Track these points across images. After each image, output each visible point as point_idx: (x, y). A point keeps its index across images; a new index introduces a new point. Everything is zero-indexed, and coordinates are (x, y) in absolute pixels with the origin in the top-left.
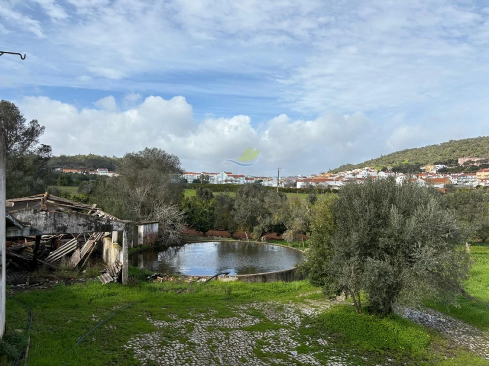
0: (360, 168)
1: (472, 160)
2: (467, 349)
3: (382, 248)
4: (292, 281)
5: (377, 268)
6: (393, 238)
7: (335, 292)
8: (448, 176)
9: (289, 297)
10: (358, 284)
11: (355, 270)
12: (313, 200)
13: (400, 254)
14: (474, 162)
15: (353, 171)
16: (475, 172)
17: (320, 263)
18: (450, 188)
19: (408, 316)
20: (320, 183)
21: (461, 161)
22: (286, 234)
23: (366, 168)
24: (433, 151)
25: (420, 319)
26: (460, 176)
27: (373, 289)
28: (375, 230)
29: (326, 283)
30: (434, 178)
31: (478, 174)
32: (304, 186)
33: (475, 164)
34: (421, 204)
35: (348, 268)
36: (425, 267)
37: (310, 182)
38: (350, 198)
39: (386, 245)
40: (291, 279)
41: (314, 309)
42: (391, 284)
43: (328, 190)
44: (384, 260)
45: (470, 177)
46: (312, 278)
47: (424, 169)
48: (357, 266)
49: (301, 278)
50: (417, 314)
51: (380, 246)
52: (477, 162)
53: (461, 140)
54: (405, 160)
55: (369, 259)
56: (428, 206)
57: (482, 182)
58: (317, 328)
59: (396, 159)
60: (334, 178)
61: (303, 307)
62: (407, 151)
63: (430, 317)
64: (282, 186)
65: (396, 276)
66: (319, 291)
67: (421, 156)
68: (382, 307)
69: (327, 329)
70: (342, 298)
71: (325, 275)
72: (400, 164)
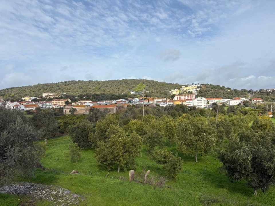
1: (50, 95)
2: (41, 199)
8: (37, 103)
14: (50, 96)
16: (51, 101)
18: (38, 109)
19: (8, 191)
21: (44, 95)
24: (29, 89)
25: (15, 190)
26: (44, 103)
30: (30, 104)
33: (51, 97)
36: (13, 160)
45: (49, 103)
47: (24, 100)
50: (14, 188)
52: (52, 96)
53: (44, 84)
54: (12, 93)
57: (54, 106)
59: (6, 93)
62: (13, 88)
67: (22, 92)
72: (9, 96)
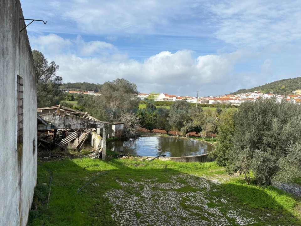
0: (251, 92)
3: (266, 144)
4: (205, 162)
5: (262, 156)
6: (274, 138)
7: (233, 170)
9: (203, 172)
10: (248, 166)
11: (247, 157)
12: (219, 112)
13: (278, 148)
15: (246, 94)
17: (224, 152)
19: (282, 188)
20: (225, 101)
22: (202, 133)
23: (255, 92)
25: (289, 190)
27: (259, 170)
28: (262, 132)
29: (227, 165)
32: (214, 103)
35: (242, 155)
36: (295, 157)
37: (218, 101)
38: (246, 112)
39: (268, 142)
40: (205, 160)
41: (219, 180)
42: (271, 167)
43: (230, 106)
44: (267, 151)
46: (219, 161)
47: (295, 93)
48: (248, 154)
49: (211, 160)
50: (287, 187)
51: (264, 142)
54: (282, 86)
55: (257, 151)
58: (220, 192)
59: (276, 86)
60: (234, 98)
61: (212, 179)
62: (284, 80)
63: (296, 189)
64: (200, 102)
65: (275, 163)
66: (223, 169)
67: (294, 84)
68: (264, 182)
69: (227, 193)
70: (238, 174)
71: (227, 159)
72: (279, 89)
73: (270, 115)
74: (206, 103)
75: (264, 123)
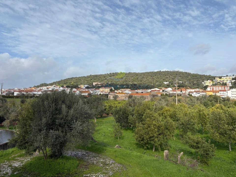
0: (51, 85)
1: (98, 84)
2: (93, 164)
3: (58, 125)
4: (7, 149)
5: (55, 135)
6: (63, 120)
7: (32, 151)
8: (89, 90)
9: (5, 159)
10: (45, 144)
11: (44, 138)
12: (23, 102)
13: (66, 126)
14: (99, 84)
15: (47, 87)
16: (99, 89)
17: (24, 137)
18: (90, 95)
19: (70, 155)
20: (29, 93)
21: (94, 84)
22: (5, 122)
23: (54, 85)
24: (84, 79)
25: (75, 155)
26: (94, 90)
27: (53, 145)
28: (54, 116)
29: (27, 147)
30: (84, 90)
31: (100, 89)
32: (19, 94)
33: (99, 85)
34: (76, 103)
35: (40, 137)
36: (77, 132)
37: (23, 92)
38: (43, 101)
39: (60, 123)
40: (7, 148)
41: (20, 162)
42: (61, 141)
43: (34, 96)
44: (58, 131)
45: (97, 90)
46: (19, 146)
47: (80, 87)
48: (45, 135)
49: (14, 146)
50: (74, 153)
51: (57, 124)
52: (100, 84)
53: (94, 75)
54: (72, 82)
55: (51, 131)
56: (79, 103)
57: (102, 92)
58: (22, 173)
59: (68, 81)
60: (37, 90)
61: (14, 163)
62: (73, 78)
63: (79, 153)
64: (4, 94)
65: (64, 137)
66: (24, 152)
67: (79, 81)
68: (57, 154)
69: (28, 172)
70: (37, 152)
71: (27, 143)
72: (70, 84)
73: (60, 102)
74: (11, 95)
75: (56, 109)
